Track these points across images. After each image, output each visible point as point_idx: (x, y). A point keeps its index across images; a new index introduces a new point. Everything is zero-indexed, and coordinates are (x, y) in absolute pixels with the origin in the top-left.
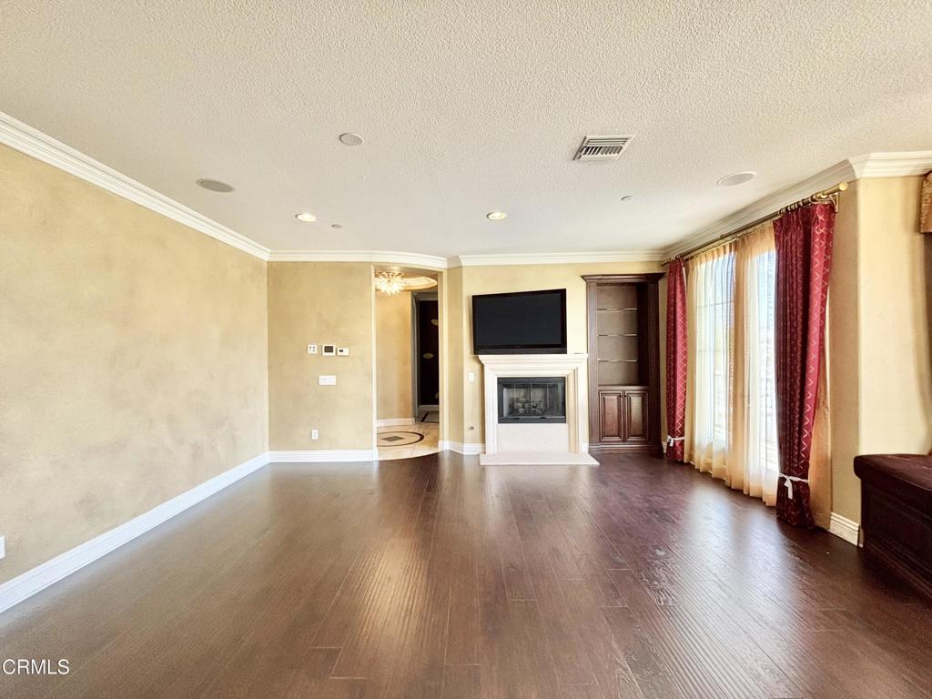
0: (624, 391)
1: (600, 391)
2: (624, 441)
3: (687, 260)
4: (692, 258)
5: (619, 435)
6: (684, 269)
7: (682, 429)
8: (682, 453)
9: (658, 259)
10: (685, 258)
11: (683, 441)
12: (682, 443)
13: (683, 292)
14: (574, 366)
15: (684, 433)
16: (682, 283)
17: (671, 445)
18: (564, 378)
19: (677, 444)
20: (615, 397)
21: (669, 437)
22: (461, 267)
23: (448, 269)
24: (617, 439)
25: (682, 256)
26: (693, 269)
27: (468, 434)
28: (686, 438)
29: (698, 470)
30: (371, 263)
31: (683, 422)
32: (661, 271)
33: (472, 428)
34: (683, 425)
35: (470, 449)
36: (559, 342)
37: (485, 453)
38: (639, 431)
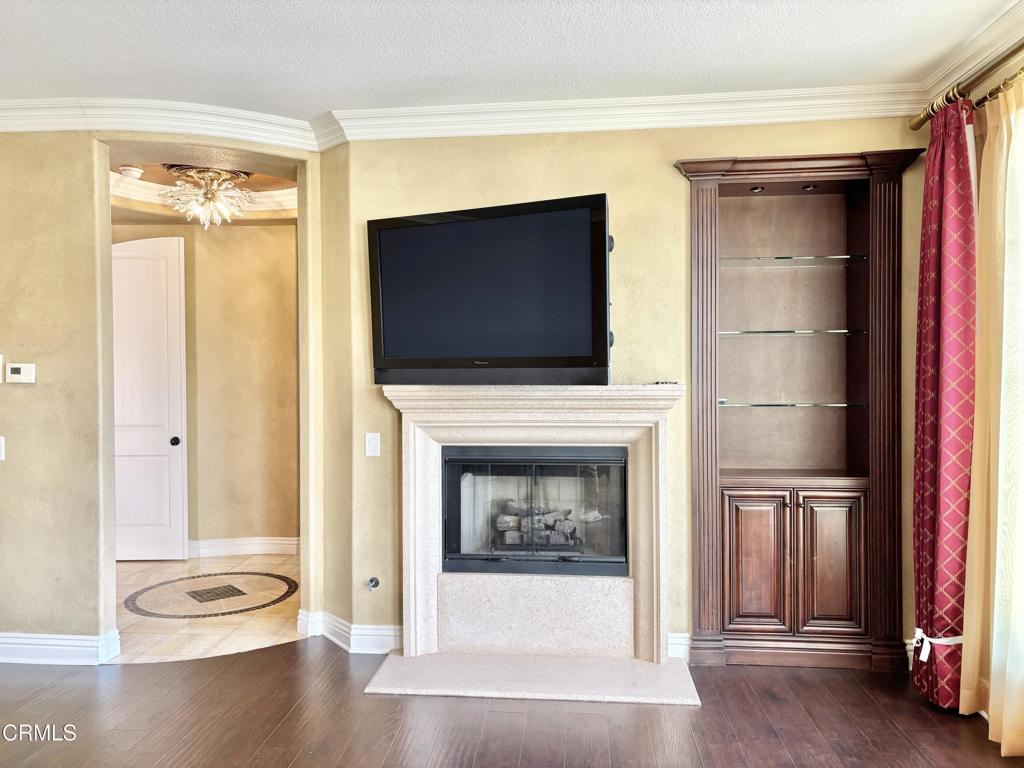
0: (794, 492)
1: (724, 489)
2: (794, 631)
3: (981, 102)
4: (994, 94)
5: (778, 614)
6: (969, 131)
7: (957, 613)
8: (956, 684)
9: (903, 110)
10: (975, 96)
11: (959, 647)
12: (955, 655)
13: (965, 200)
14: (647, 418)
15: (960, 624)
16: (962, 175)
17: (924, 657)
18: (624, 450)
19: (941, 657)
20: (769, 508)
21: (919, 633)
22: (346, 143)
23: (322, 153)
24: (773, 625)
25: (965, 91)
26: (997, 127)
27: (361, 597)
28: (969, 640)
29: (997, 746)
30: (90, 133)
31: (959, 591)
32: (910, 145)
33: (375, 582)
34: (961, 601)
35: (365, 639)
36: (585, 350)
37: (400, 651)
38: (838, 604)
